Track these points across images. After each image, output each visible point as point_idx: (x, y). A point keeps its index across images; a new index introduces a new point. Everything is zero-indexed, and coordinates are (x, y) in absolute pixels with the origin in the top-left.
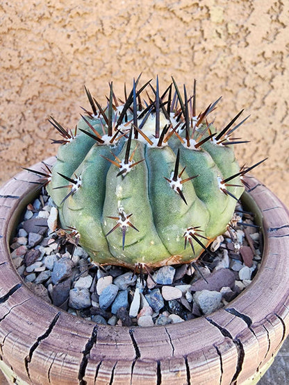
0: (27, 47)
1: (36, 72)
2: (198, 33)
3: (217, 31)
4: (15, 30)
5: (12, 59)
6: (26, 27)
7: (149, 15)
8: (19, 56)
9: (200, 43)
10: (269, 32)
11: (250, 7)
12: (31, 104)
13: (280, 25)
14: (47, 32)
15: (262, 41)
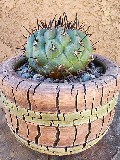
3: (107, 19)
7: (83, 15)
9: (101, 23)
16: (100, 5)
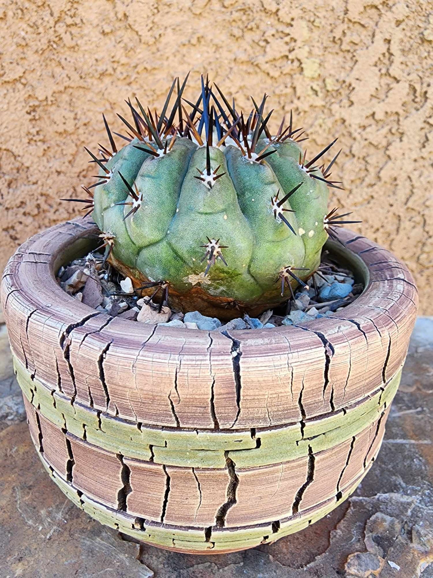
0: (85, 108)
1: (93, 138)
2: (289, 90)
3: (312, 88)
4: (73, 88)
5: (67, 122)
6: (85, 85)
7: (229, 70)
8: (75, 119)
9: (292, 102)
10: (379, 88)
11: (352, 58)
12: (85, 177)
13: (392, 80)
14: (109, 90)
15: (371, 100)
16: (287, 39)
